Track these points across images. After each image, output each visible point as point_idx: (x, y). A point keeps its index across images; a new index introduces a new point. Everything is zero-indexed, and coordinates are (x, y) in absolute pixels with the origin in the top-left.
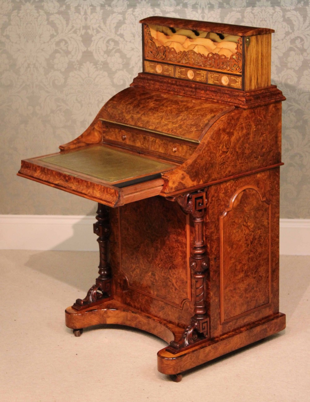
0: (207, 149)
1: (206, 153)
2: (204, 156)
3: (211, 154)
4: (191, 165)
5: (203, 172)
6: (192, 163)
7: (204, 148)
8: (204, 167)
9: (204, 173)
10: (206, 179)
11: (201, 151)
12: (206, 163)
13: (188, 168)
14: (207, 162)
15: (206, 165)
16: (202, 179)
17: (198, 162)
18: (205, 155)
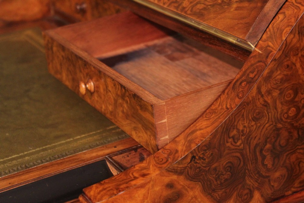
0: (279, 77)
1: (276, 94)
2: (266, 105)
3: (296, 93)
4: (208, 146)
5: (263, 164)
6: (214, 135)
7: (266, 72)
8: (268, 146)
9: (270, 166)
10: (276, 185)
11: (255, 86)
12: (278, 129)
13: (194, 157)
14: (280, 126)
15: (278, 135)
16: (258, 189)
17: (241, 128)
18: (269, 100)
